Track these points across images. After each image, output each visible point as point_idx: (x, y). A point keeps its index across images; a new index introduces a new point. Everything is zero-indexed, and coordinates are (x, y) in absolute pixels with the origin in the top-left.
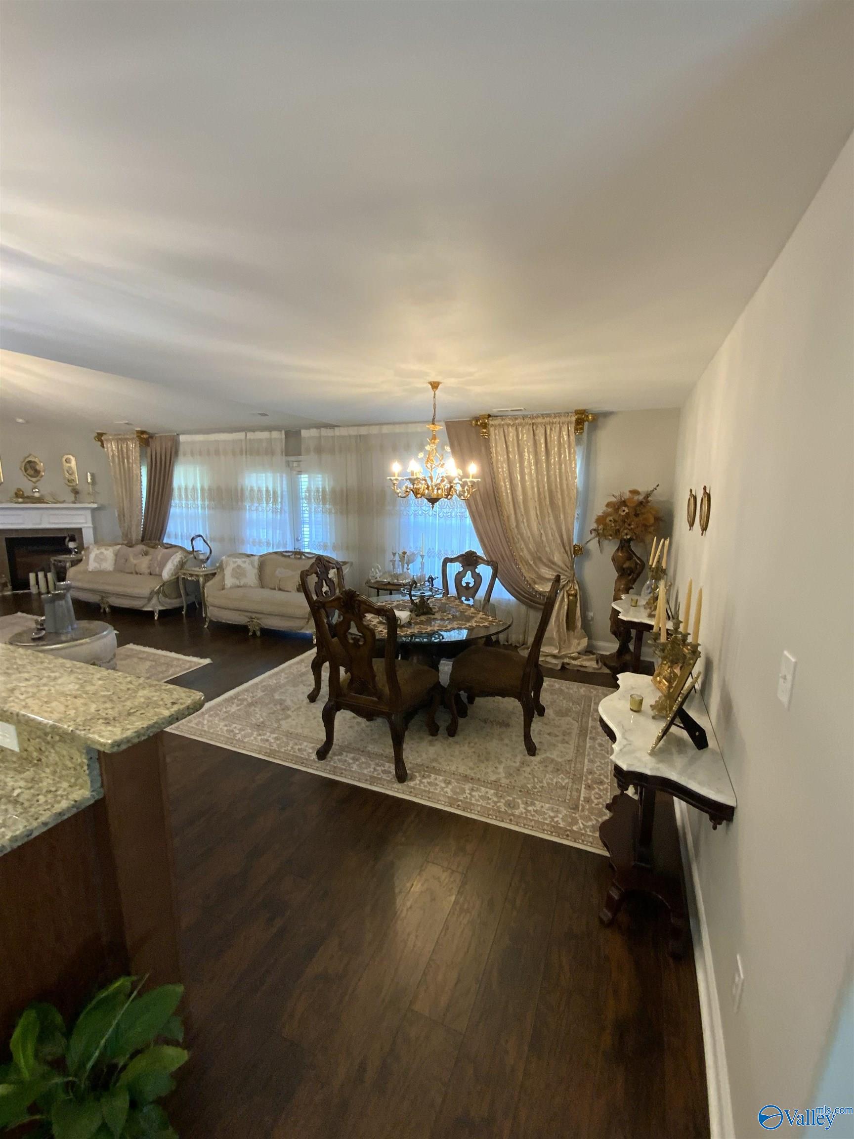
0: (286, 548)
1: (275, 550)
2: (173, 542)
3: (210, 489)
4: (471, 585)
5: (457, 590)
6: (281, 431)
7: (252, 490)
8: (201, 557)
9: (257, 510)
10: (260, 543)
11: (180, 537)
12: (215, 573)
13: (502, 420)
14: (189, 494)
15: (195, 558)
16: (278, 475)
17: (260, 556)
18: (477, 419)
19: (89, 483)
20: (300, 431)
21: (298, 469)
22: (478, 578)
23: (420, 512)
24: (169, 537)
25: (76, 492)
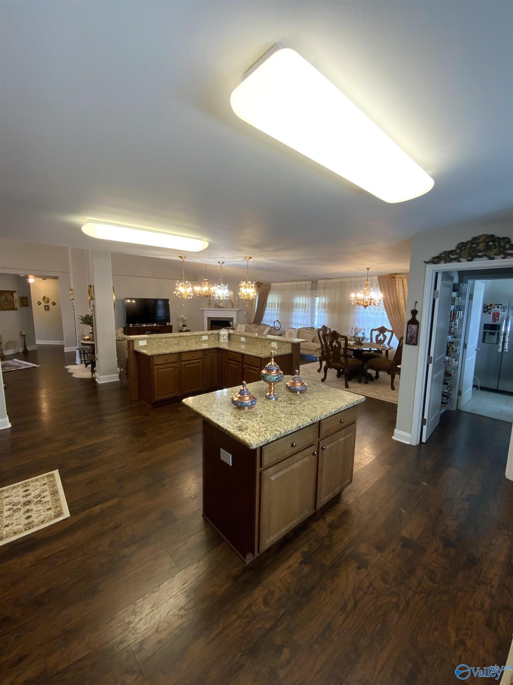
0: (308, 326)
1: (304, 327)
2: (265, 323)
3: (281, 303)
4: (382, 340)
5: (376, 341)
6: (310, 281)
7: (297, 304)
8: (277, 328)
9: (298, 311)
10: (298, 324)
11: (268, 321)
12: (282, 335)
13: (402, 275)
14: (273, 305)
15: (275, 329)
16: (307, 298)
17: (298, 329)
18: (391, 275)
19: (237, 301)
20: (317, 281)
21: (316, 295)
22: (385, 337)
23: (365, 312)
24: (264, 322)
25: (232, 305)
